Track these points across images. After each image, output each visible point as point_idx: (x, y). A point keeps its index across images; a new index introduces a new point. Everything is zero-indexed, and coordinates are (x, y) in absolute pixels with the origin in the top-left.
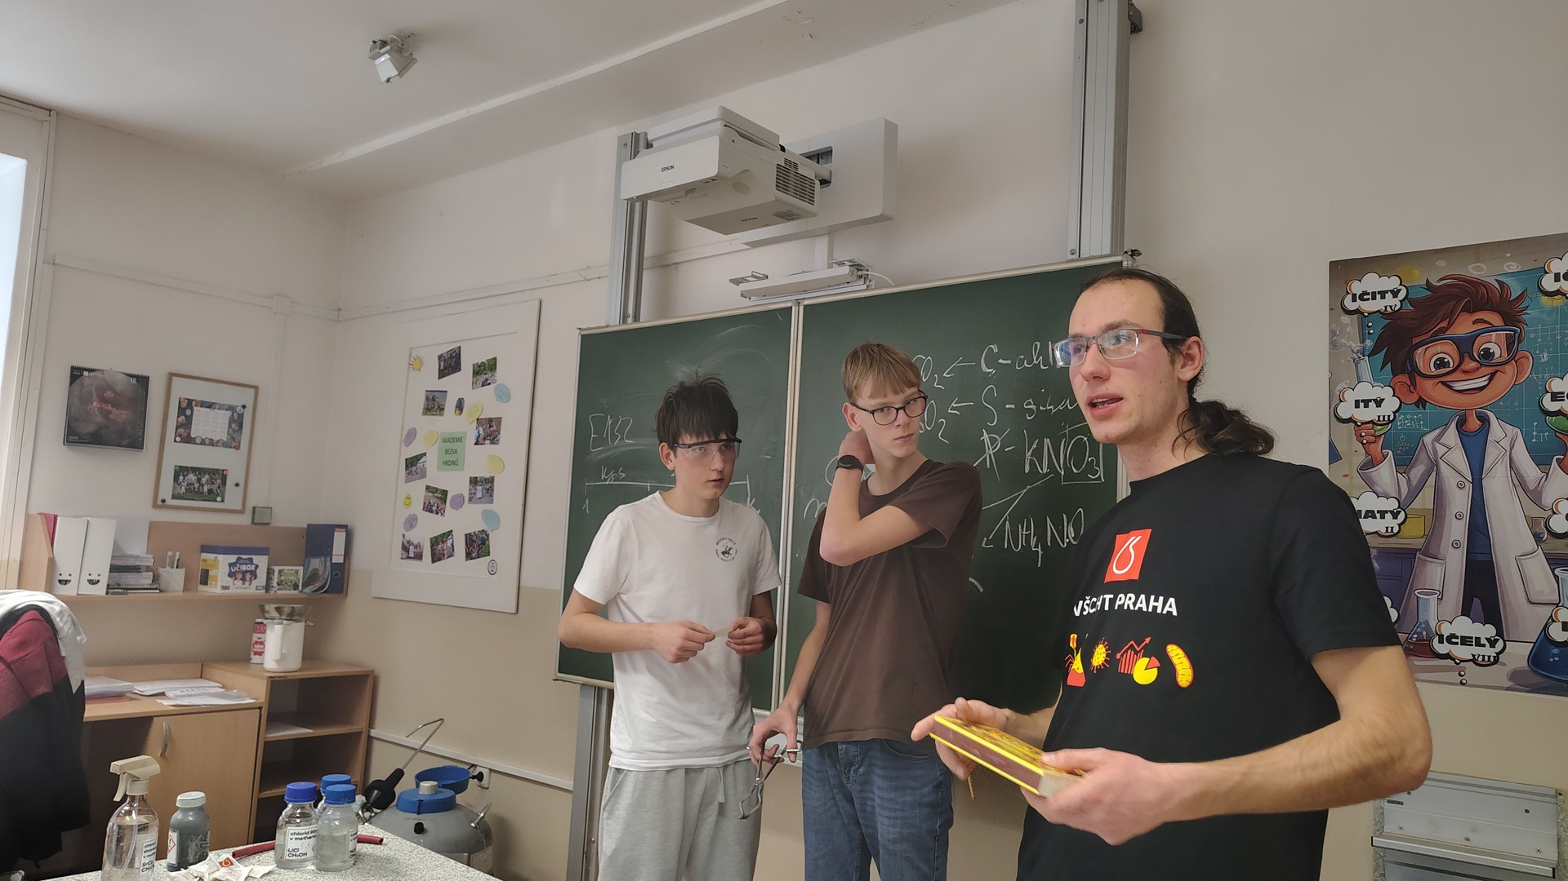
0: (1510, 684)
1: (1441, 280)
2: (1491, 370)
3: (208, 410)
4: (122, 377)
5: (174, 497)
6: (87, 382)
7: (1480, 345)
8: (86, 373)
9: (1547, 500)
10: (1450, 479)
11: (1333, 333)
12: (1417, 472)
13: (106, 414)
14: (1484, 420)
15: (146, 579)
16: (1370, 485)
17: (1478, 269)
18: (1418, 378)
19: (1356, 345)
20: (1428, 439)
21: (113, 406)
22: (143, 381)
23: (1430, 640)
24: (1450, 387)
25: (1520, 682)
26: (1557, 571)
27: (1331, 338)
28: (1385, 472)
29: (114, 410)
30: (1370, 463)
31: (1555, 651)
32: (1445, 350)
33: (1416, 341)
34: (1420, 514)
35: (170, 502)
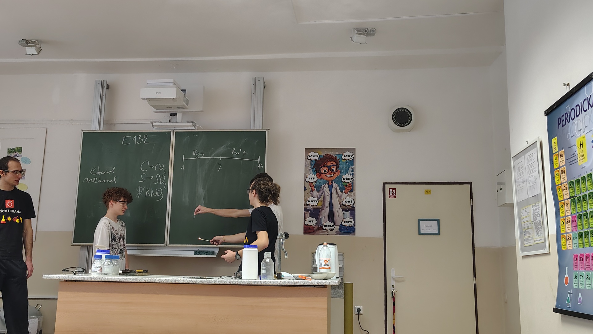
0: (336, 234)
1: (326, 154)
2: (333, 173)
7: (332, 168)
9: (342, 199)
10: (326, 194)
11: (305, 163)
12: (321, 193)
14: (332, 183)
16: (312, 195)
17: (332, 153)
18: (321, 174)
19: (310, 166)
20: (323, 186)
23: (322, 226)
24: (327, 176)
25: (338, 233)
26: (344, 212)
27: (305, 164)
28: (315, 193)
30: (312, 191)
31: (343, 227)
32: (326, 169)
33: (321, 166)
34: (321, 201)
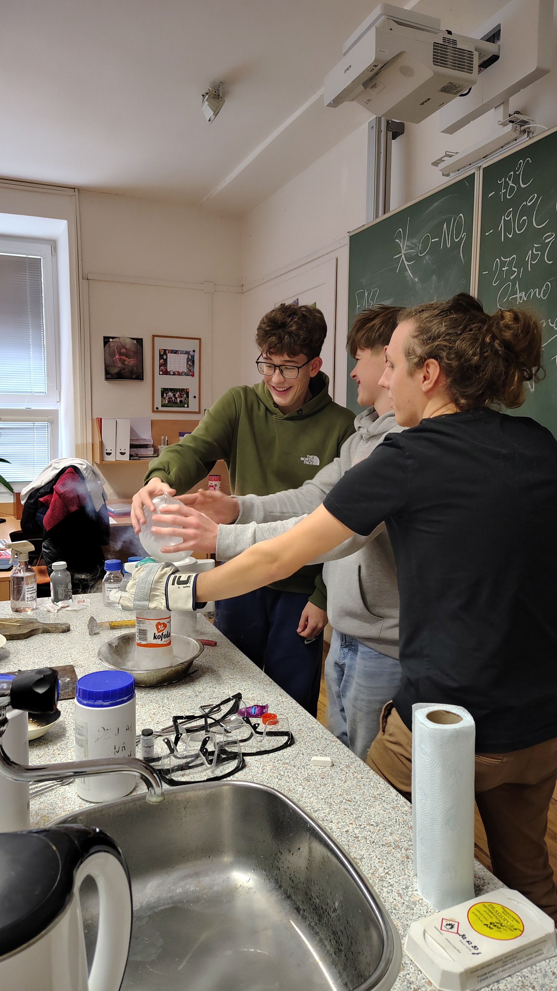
3: (175, 354)
4: (129, 340)
5: (162, 406)
6: (112, 344)
8: (111, 340)
13: (123, 362)
15: (150, 451)
21: (126, 357)
22: (140, 341)
29: (127, 359)
35: (161, 409)
